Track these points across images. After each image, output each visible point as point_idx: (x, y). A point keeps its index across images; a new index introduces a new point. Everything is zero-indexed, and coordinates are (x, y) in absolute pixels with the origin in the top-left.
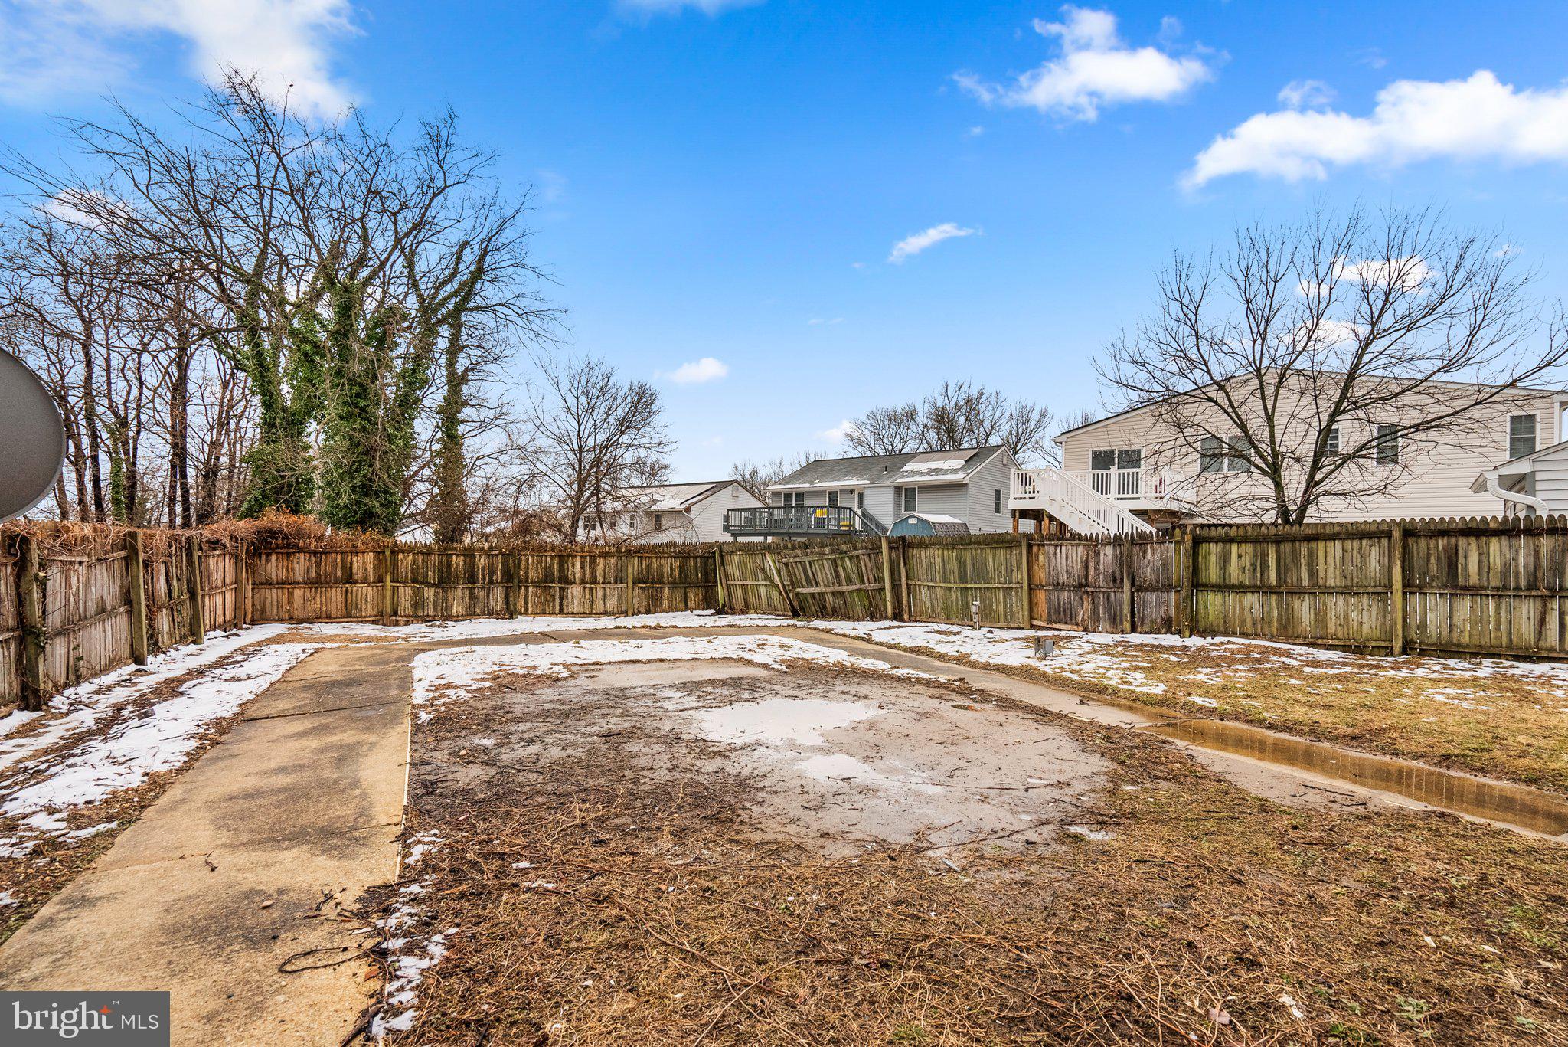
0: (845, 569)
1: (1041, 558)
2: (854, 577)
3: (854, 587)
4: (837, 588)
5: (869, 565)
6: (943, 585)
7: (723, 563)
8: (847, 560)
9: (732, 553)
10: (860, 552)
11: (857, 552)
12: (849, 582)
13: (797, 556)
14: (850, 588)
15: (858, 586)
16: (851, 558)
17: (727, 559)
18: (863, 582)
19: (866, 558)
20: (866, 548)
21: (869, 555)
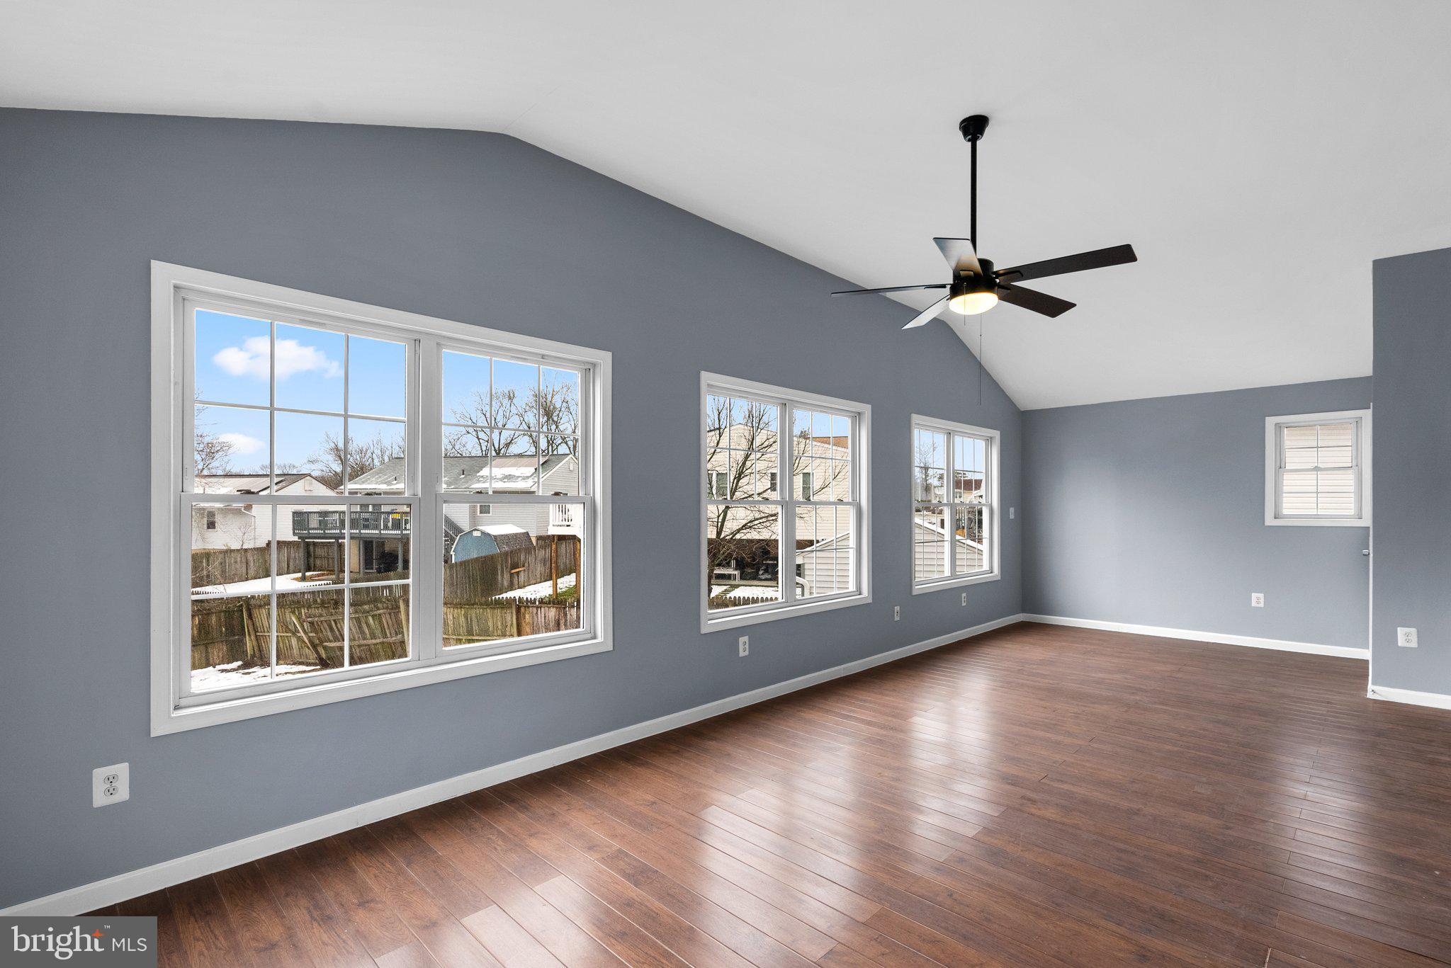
0: (368, 625)
1: (527, 616)
2: (378, 632)
3: (378, 641)
4: (362, 642)
5: (390, 622)
6: (454, 637)
7: (250, 616)
8: (370, 618)
9: (260, 606)
10: (381, 611)
11: (379, 612)
12: (373, 636)
13: (321, 615)
14: (374, 641)
15: (381, 640)
16: (373, 616)
17: (255, 612)
18: (385, 636)
19: (388, 616)
20: (387, 608)
21: (390, 614)
